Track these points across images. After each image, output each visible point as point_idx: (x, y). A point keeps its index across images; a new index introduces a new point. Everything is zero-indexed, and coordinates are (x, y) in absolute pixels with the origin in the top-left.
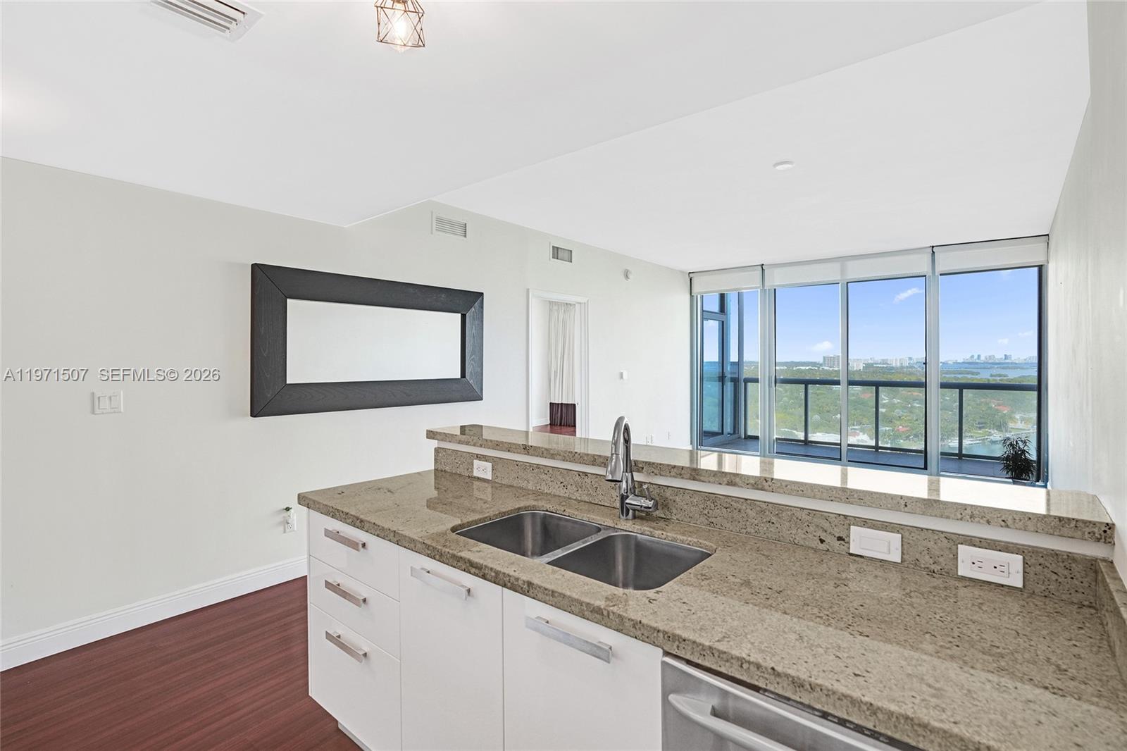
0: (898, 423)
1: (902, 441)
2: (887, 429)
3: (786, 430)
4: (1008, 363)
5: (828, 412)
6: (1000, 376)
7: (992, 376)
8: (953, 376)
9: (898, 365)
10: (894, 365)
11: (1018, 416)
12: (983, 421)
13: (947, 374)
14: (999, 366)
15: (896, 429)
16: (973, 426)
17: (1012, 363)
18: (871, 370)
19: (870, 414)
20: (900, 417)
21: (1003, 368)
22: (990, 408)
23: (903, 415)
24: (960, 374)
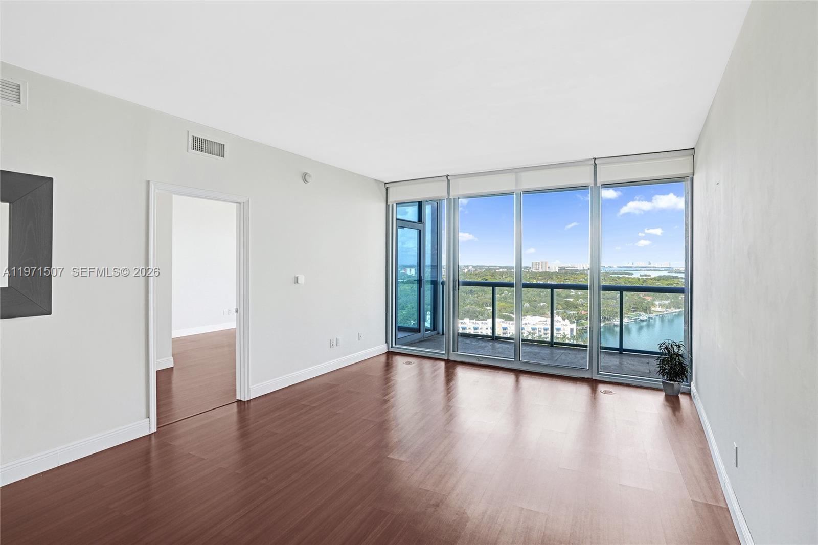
0: (581, 308)
1: (583, 321)
2: (574, 312)
3: (506, 314)
4: (651, 267)
5: (535, 301)
6: (646, 275)
7: (641, 276)
8: (616, 276)
9: (582, 269)
10: (579, 269)
11: (657, 303)
12: (635, 306)
13: (613, 274)
14: (645, 269)
15: (580, 312)
16: (629, 310)
17: (653, 267)
18: (564, 271)
19: (563, 302)
20: (582, 304)
21: (648, 271)
22: (640, 297)
23: (584, 303)
24: (621, 274)
